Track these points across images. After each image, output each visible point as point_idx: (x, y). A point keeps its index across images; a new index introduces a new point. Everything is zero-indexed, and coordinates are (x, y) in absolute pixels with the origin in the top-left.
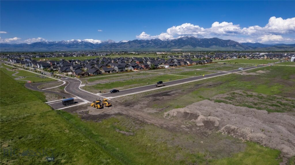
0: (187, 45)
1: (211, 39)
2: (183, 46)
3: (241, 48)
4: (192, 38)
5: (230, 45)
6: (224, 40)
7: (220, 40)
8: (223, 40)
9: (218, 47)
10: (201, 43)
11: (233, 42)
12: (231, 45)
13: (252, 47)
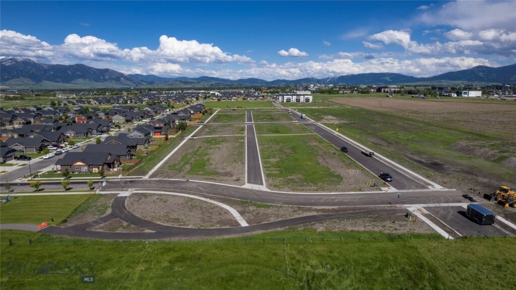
0: (18, 77)
1: (70, 66)
2: (8, 79)
3: (129, 82)
4: (27, 63)
5: (111, 79)
6: (98, 70)
7: (90, 68)
8: (95, 69)
9: (87, 81)
10: (51, 73)
11: (114, 72)
12: (113, 79)
13: (146, 82)
